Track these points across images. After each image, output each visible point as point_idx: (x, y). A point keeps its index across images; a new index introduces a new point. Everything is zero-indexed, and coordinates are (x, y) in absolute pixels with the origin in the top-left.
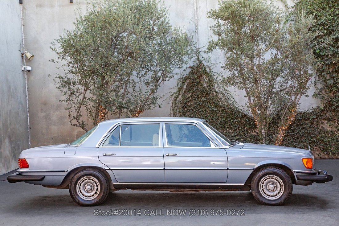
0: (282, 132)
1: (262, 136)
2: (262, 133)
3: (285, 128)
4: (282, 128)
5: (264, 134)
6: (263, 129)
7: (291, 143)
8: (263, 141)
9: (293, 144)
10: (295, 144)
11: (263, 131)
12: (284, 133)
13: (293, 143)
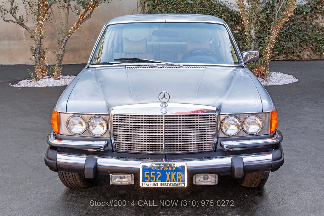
0: (276, 32)
1: (251, 37)
2: (251, 34)
3: (280, 26)
4: (276, 27)
5: (253, 34)
6: (253, 28)
7: (279, 42)
8: (252, 43)
9: (281, 44)
10: (283, 44)
11: (252, 31)
12: (278, 34)
13: (281, 42)
